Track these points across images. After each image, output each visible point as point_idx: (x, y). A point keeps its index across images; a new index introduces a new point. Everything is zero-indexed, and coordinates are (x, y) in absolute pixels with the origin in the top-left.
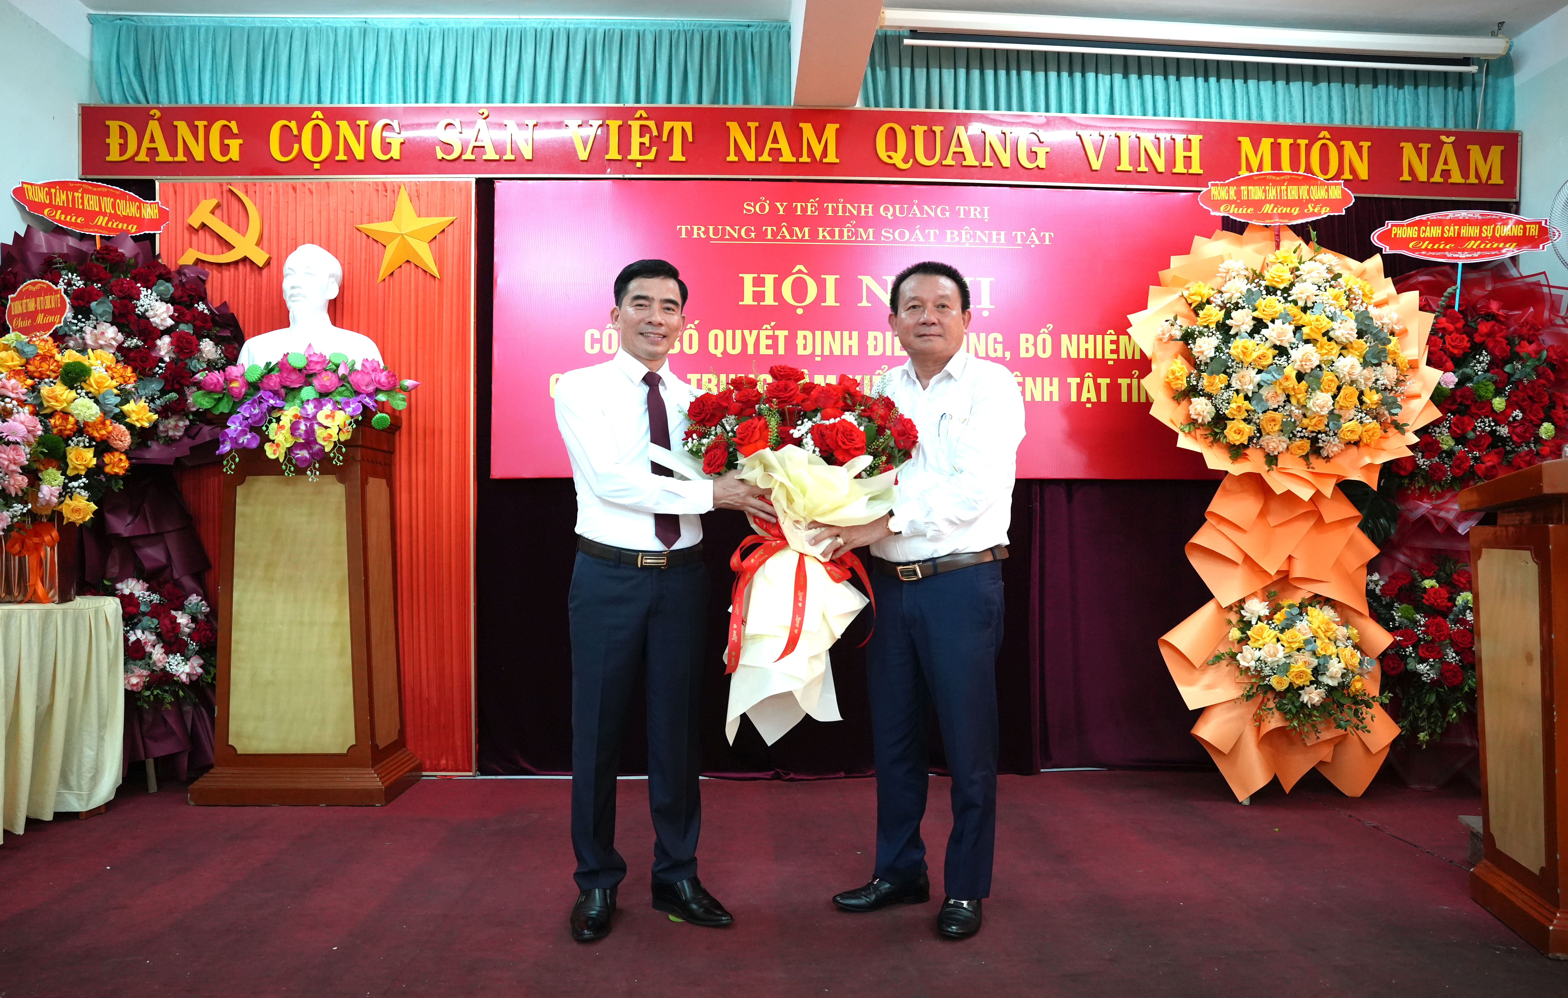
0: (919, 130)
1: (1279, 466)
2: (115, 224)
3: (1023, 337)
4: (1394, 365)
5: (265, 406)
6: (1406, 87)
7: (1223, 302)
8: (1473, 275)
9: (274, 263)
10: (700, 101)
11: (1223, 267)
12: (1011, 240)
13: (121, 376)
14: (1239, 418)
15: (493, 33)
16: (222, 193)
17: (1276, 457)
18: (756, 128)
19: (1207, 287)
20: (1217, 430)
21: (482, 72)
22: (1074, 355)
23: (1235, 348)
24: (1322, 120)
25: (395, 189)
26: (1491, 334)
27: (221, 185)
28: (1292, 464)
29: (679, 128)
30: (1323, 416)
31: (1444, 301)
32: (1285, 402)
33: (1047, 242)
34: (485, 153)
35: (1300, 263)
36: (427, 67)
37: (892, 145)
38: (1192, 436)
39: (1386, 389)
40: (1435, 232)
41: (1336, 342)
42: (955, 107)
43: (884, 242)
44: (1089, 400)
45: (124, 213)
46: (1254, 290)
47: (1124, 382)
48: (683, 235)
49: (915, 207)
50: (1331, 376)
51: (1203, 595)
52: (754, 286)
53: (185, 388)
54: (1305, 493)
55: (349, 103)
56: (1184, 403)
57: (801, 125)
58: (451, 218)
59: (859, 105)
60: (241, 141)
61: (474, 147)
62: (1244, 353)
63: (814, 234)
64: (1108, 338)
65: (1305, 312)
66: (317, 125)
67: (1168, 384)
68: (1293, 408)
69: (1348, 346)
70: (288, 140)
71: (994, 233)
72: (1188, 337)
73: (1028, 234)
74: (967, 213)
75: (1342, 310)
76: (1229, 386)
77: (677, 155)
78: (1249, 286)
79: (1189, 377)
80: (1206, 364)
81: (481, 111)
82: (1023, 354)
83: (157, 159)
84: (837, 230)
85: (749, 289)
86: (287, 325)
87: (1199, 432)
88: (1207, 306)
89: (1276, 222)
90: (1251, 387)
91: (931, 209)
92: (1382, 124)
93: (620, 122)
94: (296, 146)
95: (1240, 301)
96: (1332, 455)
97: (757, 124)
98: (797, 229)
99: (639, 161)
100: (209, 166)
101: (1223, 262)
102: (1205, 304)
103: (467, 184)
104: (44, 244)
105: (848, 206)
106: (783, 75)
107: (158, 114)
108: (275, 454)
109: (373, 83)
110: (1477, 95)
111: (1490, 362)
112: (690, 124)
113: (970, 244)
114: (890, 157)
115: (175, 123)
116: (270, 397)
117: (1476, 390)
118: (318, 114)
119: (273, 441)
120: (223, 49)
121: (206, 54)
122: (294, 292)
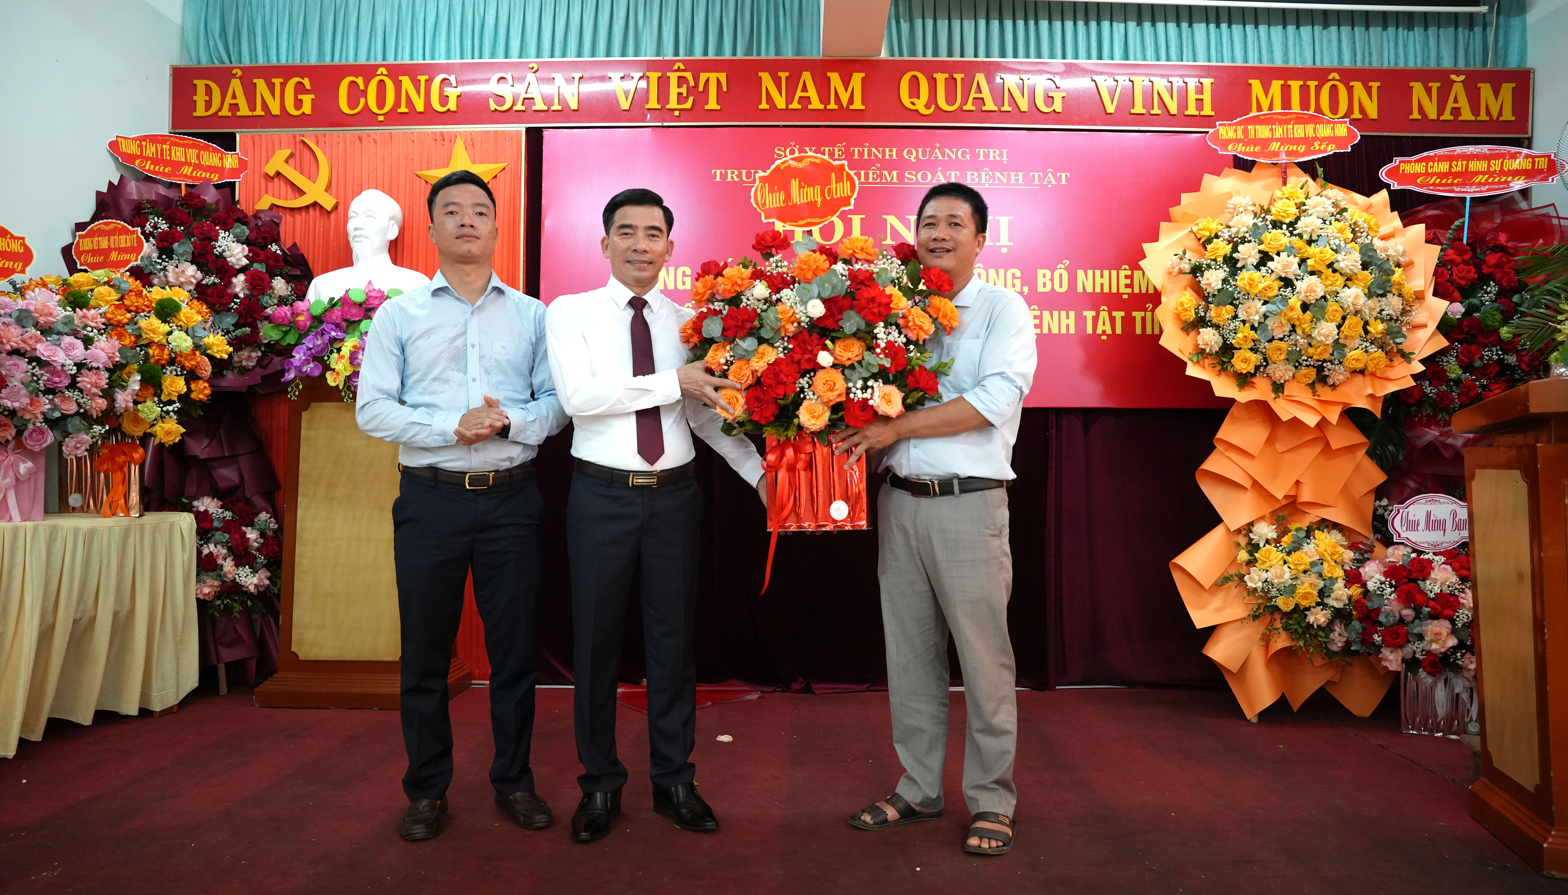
0: (941, 78)
1: (1286, 394)
2: (199, 173)
3: (1040, 272)
4: (1400, 295)
5: (327, 337)
6: (1416, 28)
7: (1230, 236)
8: (1481, 209)
9: (341, 207)
10: (734, 53)
11: (1230, 203)
12: (1029, 180)
13: (199, 312)
14: (1246, 347)
16: (295, 144)
17: (1282, 385)
18: (787, 78)
19: (1216, 223)
20: (1225, 360)
21: (532, 30)
22: (1089, 289)
23: (1241, 279)
24: (1331, 61)
25: (452, 138)
26: (1499, 265)
27: (295, 137)
28: (1298, 391)
29: (714, 79)
30: (1327, 345)
31: (1451, 234)
32: (1290, 331)
33: (1064, 182)
34: (534, 104)
35: (1306, 199)
36: (483, 26)
37: (915, 92)
38: (1200, 366)
39: (1391, 319)
40: (1443, 167)
41: (1341, 274)
42: (976, 56)
43: (907, 183)
44: (1104, 332)
45: (207, 164)
46: (1260, 224)
47: (1138, 315)
48: (718, 179)
49: (937, 150)
50: (1335, 307)
51: (1213, 519)
53: (258, 322)
54: (1311, 420)
55: (412, 59)
56: (1193, 334)
57: (829, 74)
58: (502, 165)
59: (884, 55)
60: (313, 96)
61: (525, 99)
62: (1250, 285)
64: (1122, 273)
65: (1310, 245)
66: (382, 81)
67: (1178, 315)
68: (1298, 337)
69: (1353, 278)
70: (356, 94)
71: (1013, 174)
72: (1197, 270)
73: (1046, 174)
74: (987, 155)
75: (1346, 243)
76: (1235, 317)
77: (713, 104)
78: (1255, 221)
79: (1198, 308)
80: (1214, 296)
81: (531, 66)
82: (1041, 289)
83: (238, 114)
84: (862, 172)
86: (351, 264)
87: (1207, 362)
88: (1215, 240)
89: (1283, 159)
90: (1257, 318)
91: (952, 152)
92: (1392, 65)
93: (660, 74)
94: (362, 100)
95: (1247, 235)
96: (1338, 383)
97: (787, 74)
99: (676, 110)
100: (284, 120)
101: (1231, 197)
102: (1212, 239)
103: (518, 133)
104: (134, 192)
105: (873, 149)
106: (812, 28)
107: (240, 73)
108: (335, 381)
109: (433, 42)
110: (1488, 34)
111: (1498, 292)
112: (724, 74)
113: (990, 185)
114: (913, 103)
115: (255, 81)
116: (332, 329)
117: (1484, 320)
118: (383, 70)
119: (334, 370)
120: (299, 13)
121: (284, 18)
122: (357, 233)
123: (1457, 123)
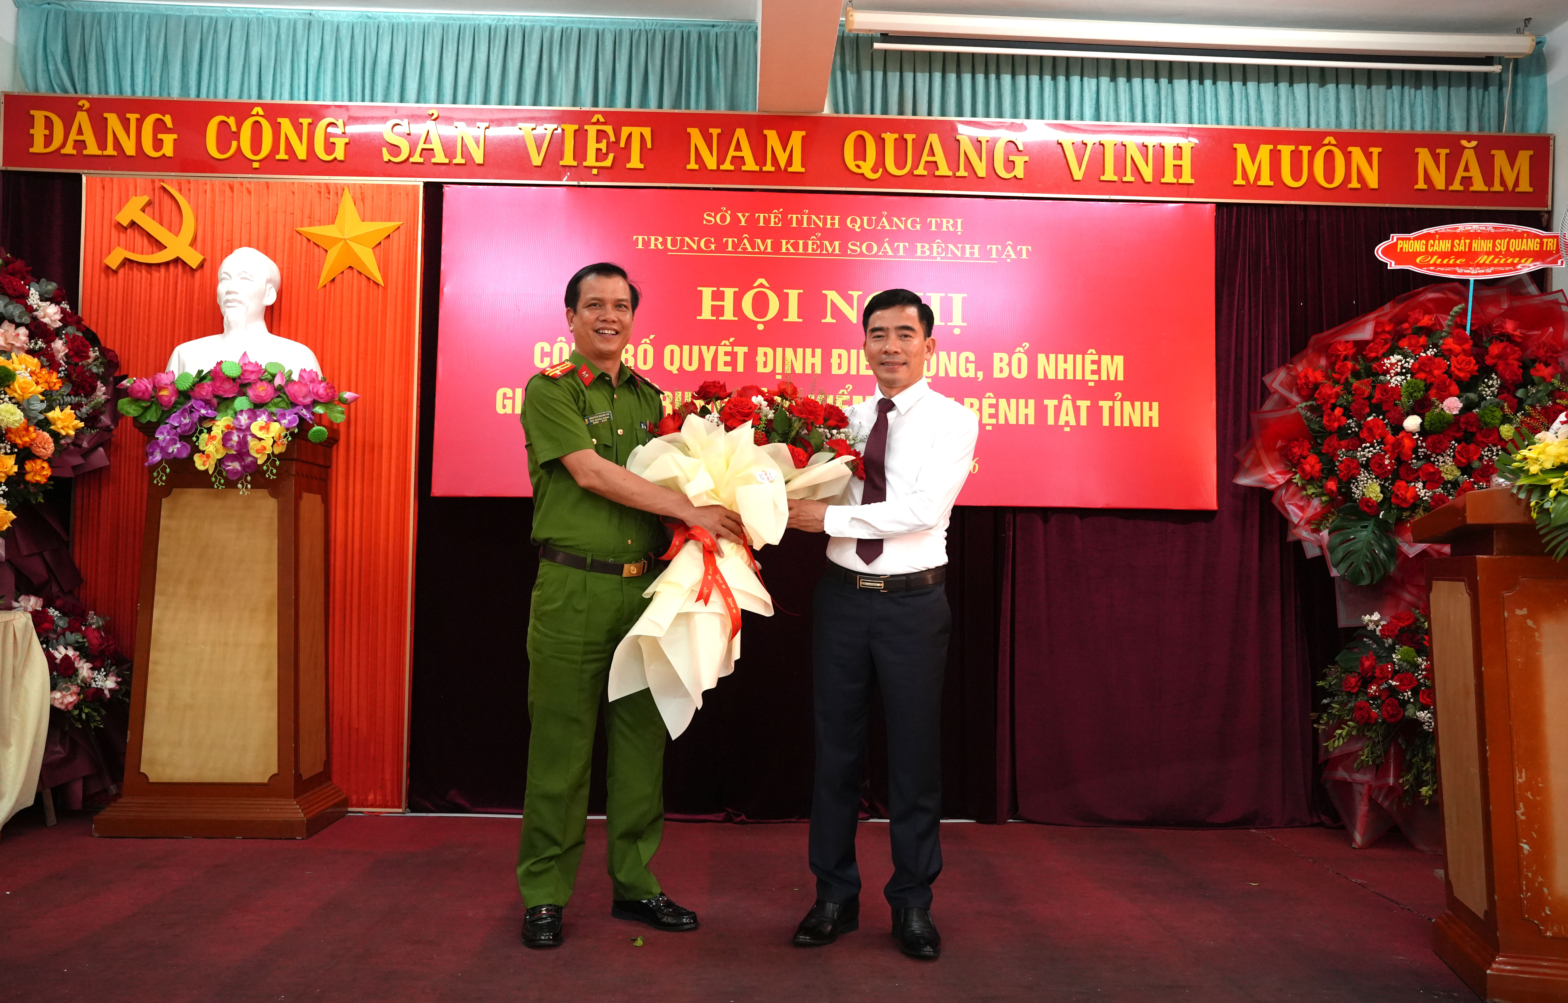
0: (890, 138)
3: (997, 356)
5: (196, 416)
8: (1488, 292)
9: (208, 265)
10: (660, 106)
12: (985, 254)
13: (46, 382)
15: (445, 29)
16: (154, 189)
18: (718, 135)
21: (432, 71)
22: (1051, 376)
24: (1328, 124)
25: (338, 191)
26: (1501, 356)
27: (153, 182)
29: (638, 134)
31: (1450, 321)
33: (1024, 256)
34: (434, 156)
36: (375, 63)
37: (860, 153)
40: (1444, 246)
42: (930, 114)
43: (850, 255)
44: (1067, 423)
47: (1105, 405)
48: (640, 246)
49: (884, 219)
52: (713, 300)
55: (292, 99)
57: (766, 132)
58: (396, 224)
59: (827, 111)
60: (175, 136)
61: (423, 149)
63: (777, 247)
64: (1089, 358)
66: (257, 122)
70: (226, 136)
71: (968, 247)
73: (1004, 248)
74: (939, 226)
77: (635, 162)
81: (430, 112)
82: (997, 374)
83: (85, 152)
84: (801, 242)
85: (707, 302)
86: (221, 331)
91: (901, 221)
92: (1397, 128)
93: (576, 127)
94: (234, 144)
97: (719, 131)
98: (759, 241)
99: (595, 167)
100: (141, 162)
103: (415, 188)
105: (814, 217)
106: (748, 78)
107: (87, 105)
108: (204, 465)
109: (317, 79)
110: (1505, 95)
111: (1500, 385)
112: (649, 129)
113: (942, 258)
114: (858, 166)
115: (105, 115)
116: (201, 406)
117: (1482, 416)
118: (258, 110)
119: (203, 452)
120: (158, 38)
121: (140, 43)
122: (230, 297)
123: (1467, 194)
